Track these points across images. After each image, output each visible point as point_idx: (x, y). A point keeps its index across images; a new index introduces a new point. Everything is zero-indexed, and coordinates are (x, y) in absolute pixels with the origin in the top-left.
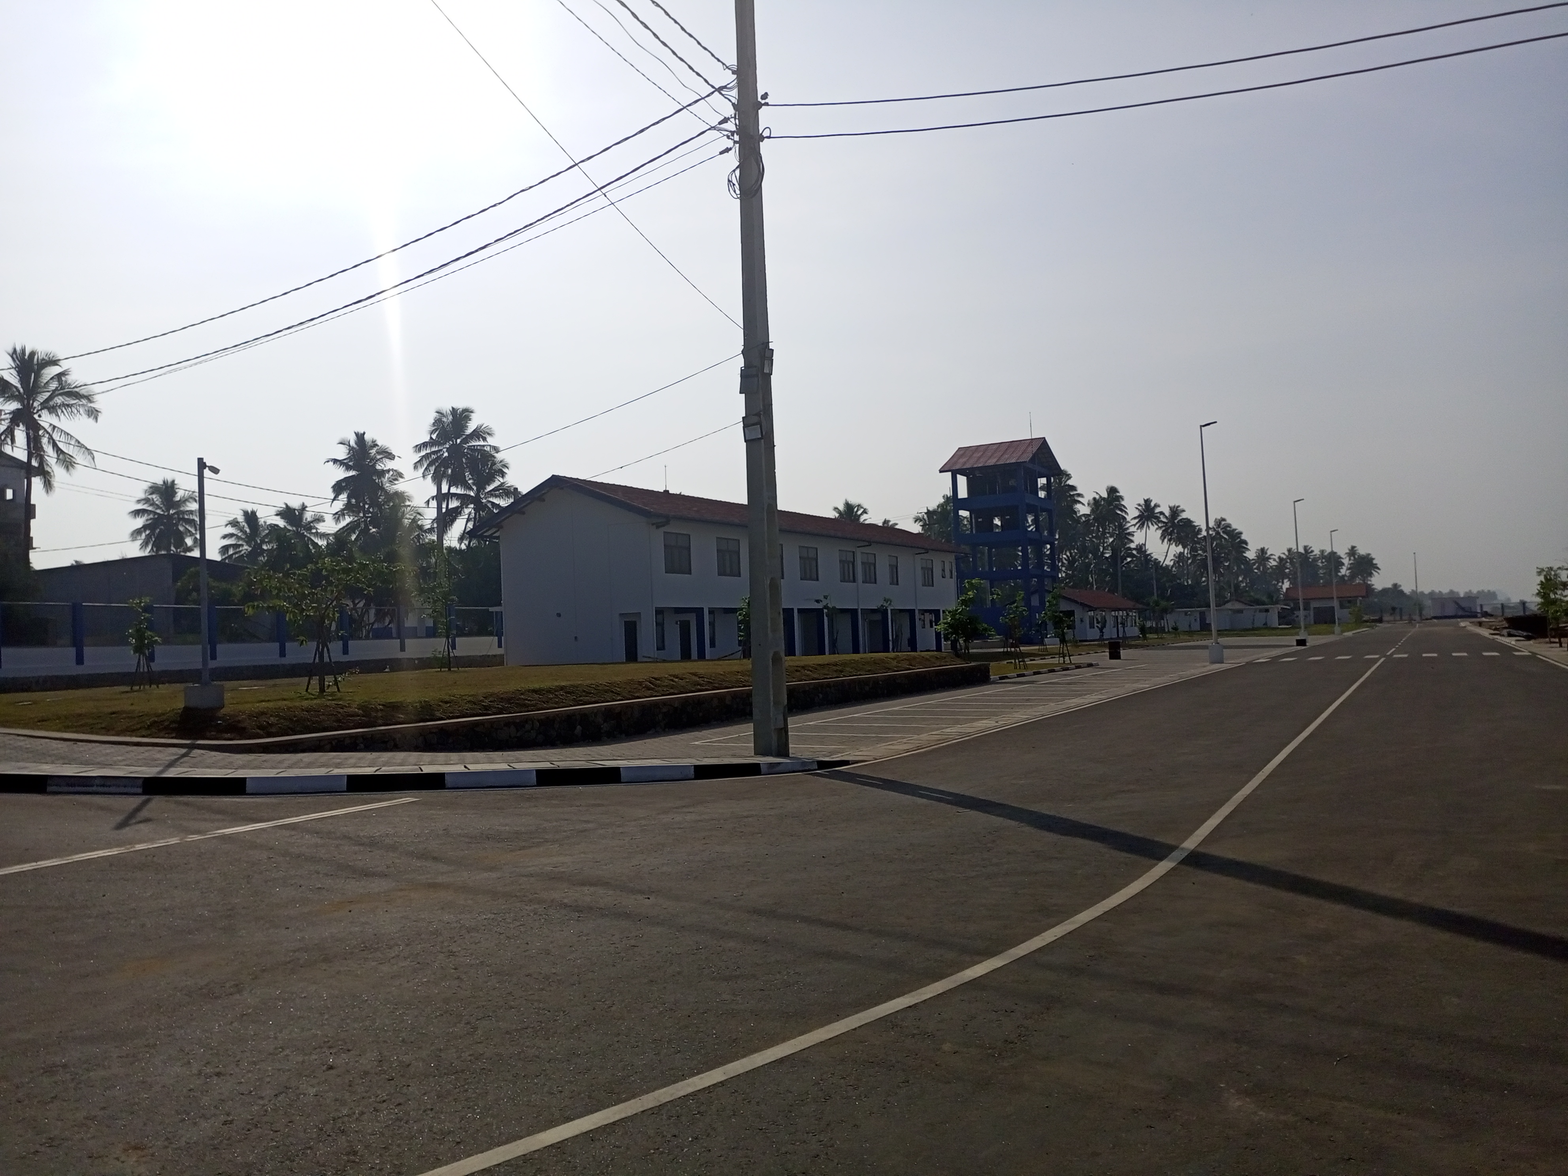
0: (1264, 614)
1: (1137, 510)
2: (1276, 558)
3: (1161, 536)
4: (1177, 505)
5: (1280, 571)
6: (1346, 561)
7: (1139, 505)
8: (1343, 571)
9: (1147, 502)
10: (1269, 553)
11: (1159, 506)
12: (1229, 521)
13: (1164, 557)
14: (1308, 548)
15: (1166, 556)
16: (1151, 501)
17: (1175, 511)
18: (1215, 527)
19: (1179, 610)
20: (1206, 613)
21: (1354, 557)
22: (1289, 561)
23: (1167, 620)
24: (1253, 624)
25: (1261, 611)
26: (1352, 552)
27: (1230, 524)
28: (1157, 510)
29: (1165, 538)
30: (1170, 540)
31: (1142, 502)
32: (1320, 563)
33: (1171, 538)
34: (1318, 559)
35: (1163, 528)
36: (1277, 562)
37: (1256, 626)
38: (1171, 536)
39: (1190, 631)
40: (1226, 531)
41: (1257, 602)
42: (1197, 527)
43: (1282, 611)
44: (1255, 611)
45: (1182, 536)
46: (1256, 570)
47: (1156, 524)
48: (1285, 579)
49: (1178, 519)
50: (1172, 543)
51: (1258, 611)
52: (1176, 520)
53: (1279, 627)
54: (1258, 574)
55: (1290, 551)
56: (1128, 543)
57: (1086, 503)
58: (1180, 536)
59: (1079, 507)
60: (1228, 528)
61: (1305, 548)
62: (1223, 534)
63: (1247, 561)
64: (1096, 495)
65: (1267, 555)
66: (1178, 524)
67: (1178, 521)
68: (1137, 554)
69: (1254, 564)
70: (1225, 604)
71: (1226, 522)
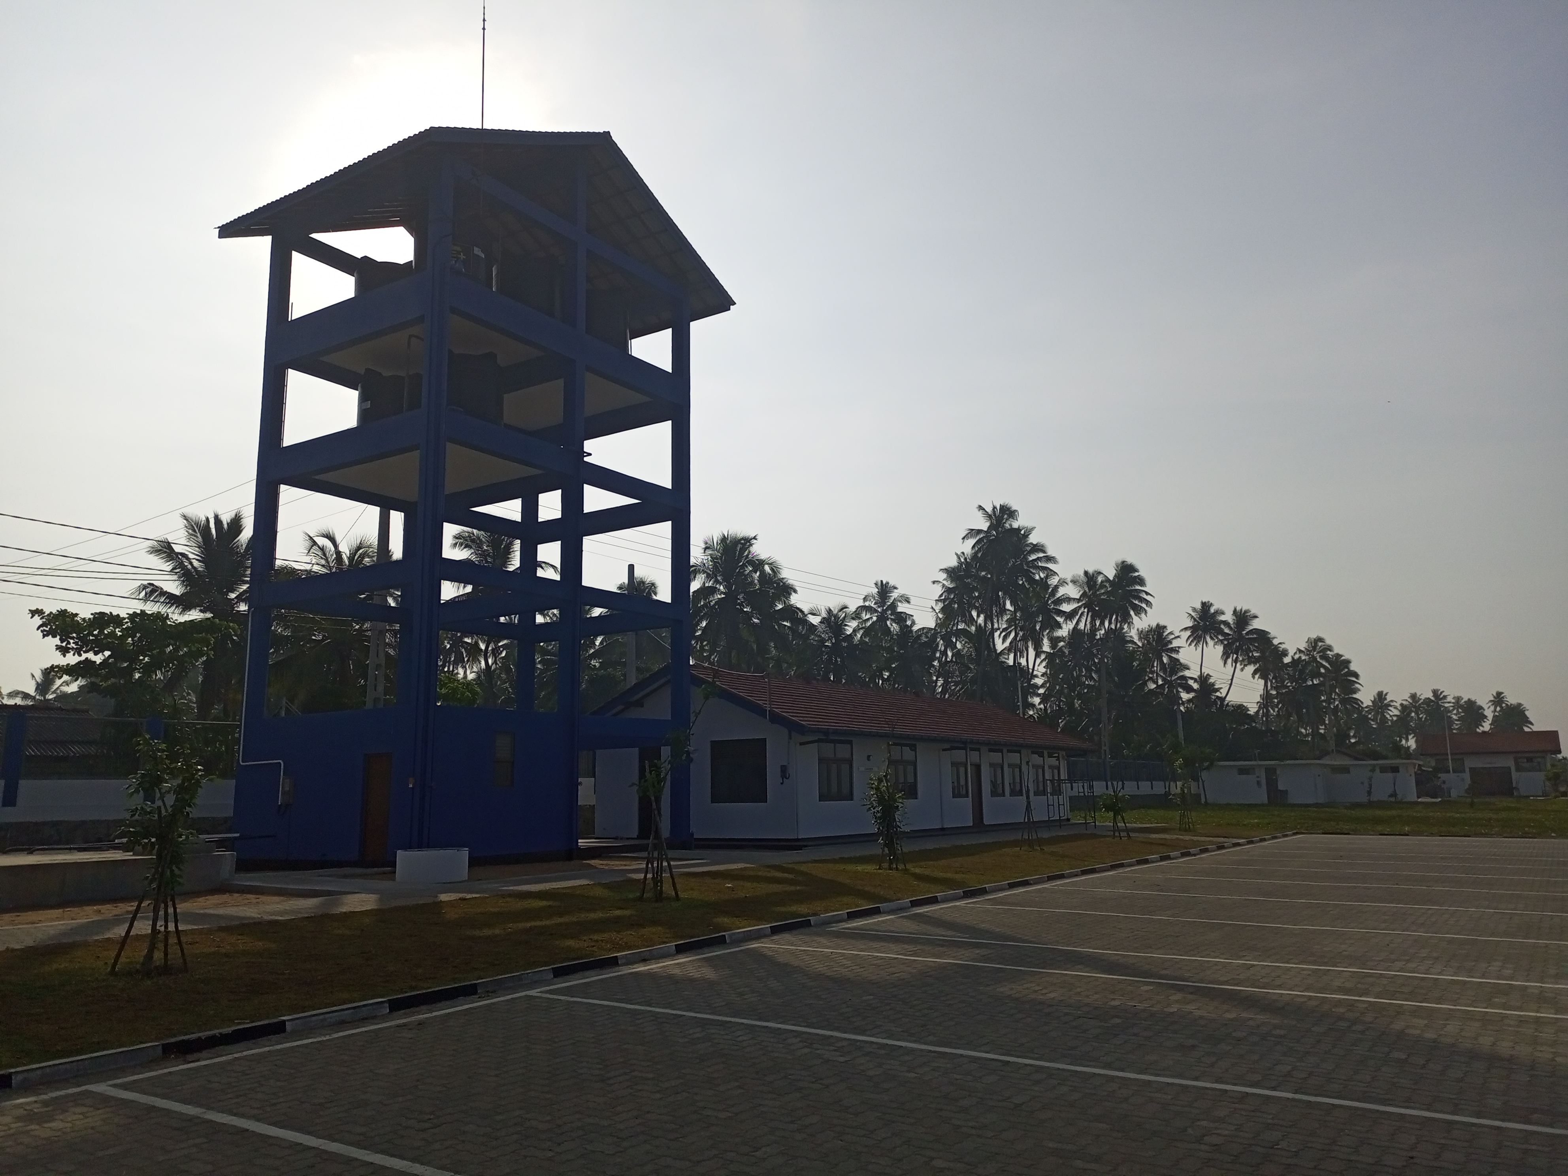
0: (1390, 775)
1: (1190, 617)
2: (1398, 705)
3: (1224, 654)
4: (1245, 608)
5: (1403, 723)
6: (1489, 713)
7: (1194, 610)
8: (1486, 726)
9: (1206, 606)
10: (1389, 698)
11: (1222, 613)
12: (1329, 642)
13: (1228, 686)
14: (1439, 692)
15: (1231, 685)
16: (1211, 605)
17: (1243, 618)
18: (1308, 650)
19: (1222, 763)
20: (1278, 772)
21: (1501, 707)
22: (1413, 709)
23: (1203, 782)
24: (1369, 793)
25: (1384, 769)
26: (1499, 699)
27: (1330, 646)
28: (1219, 619)
29: (1228, 658)
30: (1236, 661)
31: (1198, 606)
32: (1454, 714)
33: (1237, 658)
34: (1451, 708)
35: (1226, 642)
36: (1400, 711)
37: (1374, 798)
38: (1237, 655)
39: (1248, 805)
40: (1325, 657)
41: (1375, 756)
42: (1280, 645)
43: (1419, 772)
44: (1373, 771)
45: (1253, 655)
46: (1373, 720)
47: (1217, 638)
48: (1410, 734)
49: (1248, 630)
50: (1238, 665)
51: (1378, 770)
52: (1244, 632)
53: (1420, 800)
54: (1374, 726)
55: (1413, 696)
56: (1176, 666)
57: (1069, 577)
58: (1251, 655)
59: (1054, 581)
60: (1329, 652)
61: (1435, 692)
62: (1321, 661)
63: (1358, 709)
64: (1091, 571)
65: (1386, 702)
66: (1247, 637)
67: (1247, 634)
68: (1196, 686)
69: (1369, 712)
70: (1319, 758)
71: (1323, 644)
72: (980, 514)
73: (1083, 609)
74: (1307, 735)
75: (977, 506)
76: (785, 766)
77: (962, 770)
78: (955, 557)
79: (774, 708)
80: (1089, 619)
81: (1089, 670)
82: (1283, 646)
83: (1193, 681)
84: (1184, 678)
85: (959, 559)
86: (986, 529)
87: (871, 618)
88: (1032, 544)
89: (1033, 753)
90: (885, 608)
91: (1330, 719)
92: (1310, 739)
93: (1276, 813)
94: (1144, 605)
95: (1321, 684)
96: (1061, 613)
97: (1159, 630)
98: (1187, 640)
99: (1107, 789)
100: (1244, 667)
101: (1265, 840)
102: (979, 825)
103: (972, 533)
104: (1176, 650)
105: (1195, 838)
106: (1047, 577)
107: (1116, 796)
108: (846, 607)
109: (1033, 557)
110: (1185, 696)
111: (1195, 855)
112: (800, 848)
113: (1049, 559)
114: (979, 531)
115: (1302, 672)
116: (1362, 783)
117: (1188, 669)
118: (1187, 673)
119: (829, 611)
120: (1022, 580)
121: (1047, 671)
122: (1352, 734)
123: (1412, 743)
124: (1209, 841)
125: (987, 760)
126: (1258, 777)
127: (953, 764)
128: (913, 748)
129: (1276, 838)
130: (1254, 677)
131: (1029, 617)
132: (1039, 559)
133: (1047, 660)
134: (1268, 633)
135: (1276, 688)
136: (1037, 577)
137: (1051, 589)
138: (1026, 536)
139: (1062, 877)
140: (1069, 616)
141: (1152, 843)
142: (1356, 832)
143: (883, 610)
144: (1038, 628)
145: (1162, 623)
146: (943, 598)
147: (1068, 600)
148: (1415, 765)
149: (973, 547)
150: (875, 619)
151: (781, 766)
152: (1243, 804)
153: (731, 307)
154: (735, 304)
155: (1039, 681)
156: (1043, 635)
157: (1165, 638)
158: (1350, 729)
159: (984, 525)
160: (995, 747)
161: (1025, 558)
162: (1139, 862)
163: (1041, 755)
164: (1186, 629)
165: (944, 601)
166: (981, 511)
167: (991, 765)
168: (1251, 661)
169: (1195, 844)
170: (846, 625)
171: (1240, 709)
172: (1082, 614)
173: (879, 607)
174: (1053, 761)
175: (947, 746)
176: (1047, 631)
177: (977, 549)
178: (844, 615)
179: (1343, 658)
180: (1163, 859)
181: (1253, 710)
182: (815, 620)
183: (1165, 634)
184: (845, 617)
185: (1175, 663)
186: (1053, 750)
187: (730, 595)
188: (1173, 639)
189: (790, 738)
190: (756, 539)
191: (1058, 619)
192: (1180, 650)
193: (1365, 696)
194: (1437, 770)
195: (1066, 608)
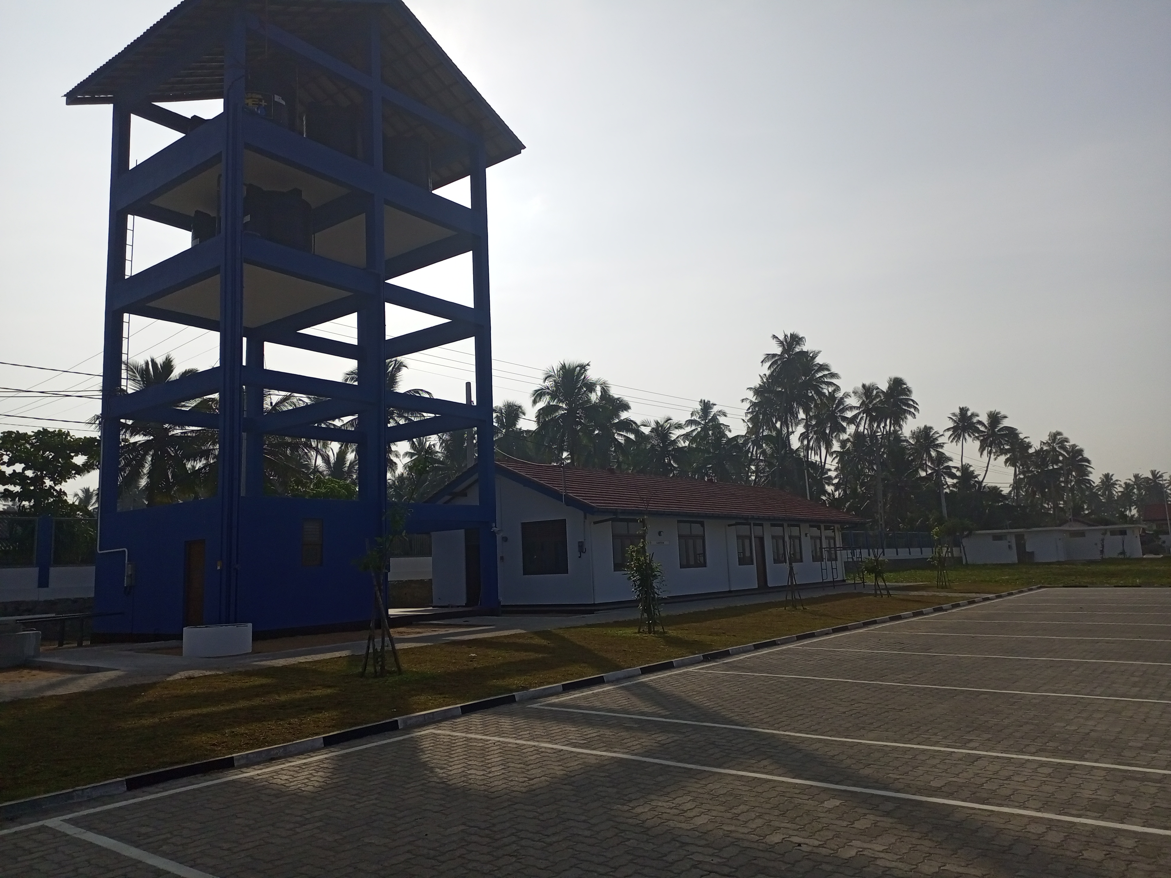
0: (1120, 537)
1: (951, 420)
2: (1122, 483)
3: (980, 448)
4: (997, 411)
5: (1127, 497)
7: (954, 415)
9: (963, 411)
10: (1114, 478)
11: (977, 416)
12: (1065, 435)
13: (985, 472)
14: (1156, 472)
15: (987, 471)
16: (968, 410)
17: (995, 418)
18: (1049, 442)
19: (980, 532)
20: (1026, 537)
22: (1135, 486)
23: (964, 548)
24: (1102, 552)
25: (1113, 533)
27: (1067, 438)
28: (975, 420)
29: (984, 449)
30: (990, 453)
31: (957, 411)
32: (1169, 489)
33: (991, 450)
34: (1166, 485)
35: (982, 438)
36: (1124, 488)
37: (1106, 556)
38: (991, 448)
39: (1001, 564)
40: (1063, 448)
41: (1106, 522)
42: (1025, 440)
43: (1144, 534)
44: (1104, 534)
45: (1004, 447)
46: (1102, 496)
47: (974, 435)
48: (1133, 506)
49: (999, 428)
50: (992, 455)
51: (1109, 533)
52: (997, 430)
53: (1145, 556)
54: (1103, 501)
55: (1136, 476)
56: (942, 458)
57: (850, 390)
58: (1002, 447)
59: (839, 395)
60: (1066, 443)
61: (1153, 473)
62: (1060, 450)
63: (1090, 487)
64: (867, 384)
65: (1112, 481)
66: (999, 433)
67: (999, 431)
68: (958, 474)
69: (1099, 490)
70: (1060, 525)
71: (1061, 437)
72: (774, 342)
73: (862, 414)
74: (1049, 509)
75: (771, 335)
76: (582, 542)
77: (747, 542)
78: (759, 378)
79: (569, 493)
80: (867, 422)
81: (871, 463)
82: (1027, 440)
83: (956, 470)
84: (949, 467)
85: (762, 379)
86: (779, 353)
87: (697, 429)
88: (818, 364)
89: (811, 526)
90: (707, 421)
91: (1068, 495)
92: (1052, 512)
93: (1024, 570)
94: (912, 410)
95: (1061, 468)
96: (845, 419)
97: (927, 430)
98: (949, 438)
99: (869, 555)
100: (997, 457)
101: (1012, 594)
102: (763, 587)
103: (769, 357)
104: (941, 446)
105: (950, 595)
106: (834, 391)
107: (877, 560)
108: (671, 419)
109: (820, 374)
110: (950, 481)
111: (946, 610)
112: (591, 612)
113: (833, 375)
114: (774, 355)
115: (1044, 459)
116: (1096, 544)
117: (951, 460)
118: (950, 464)
119: (657, 423)
120: (811, 393)
121: (838, 466)
122: (1086, 507)
123: (1134, 512)
124: (962, 597)
125: (768, 533)
126: (1009, 542)
127: (738, 537)
128: (702, 524)
129: (1022, 592)
130: (1006, 465)
131: (821, 424)
132: (825, 376)
133: (838, 458)
134: (1016, 430)
135: (1023, 473)
136: (825, 391)
137: (837, 401)
138: (813, 358)
139: (812, 636)
140: (851, 421)
141: (909, 600)
142: (1093, 585)
143: (705, 422)
144: (828, 431)
145: (928, 425)
146: (750, 410)
147: (851, 408)
148: (1139, 528)
149: (769, 368)
150: (699, 429)
151: (579, 542)
152: (997, 564)
153: (522, 150)
154: (525, 147)
155: (833, 474)
156: (832, 437)
157: (932, 437)
158: (1084, 502)
159: (778, 350)
160: (776, 522)
161: (814, 375)
162: (892, 619)
163: (819, 528)
164: (948, 429)
165: (752, 413)
166: (775, 339)
167: (773, 537)
168: (1003, 452)
169: (947, 599)
170: (671, 433)
171: (995, 491)
172: (862, 418)
173: (702, 420)
174: (829, 533)
175: (733, 522)
176: (835, 433)
177: (772, 369)
178: (669, 425)
179: (1077, 448)
180: (915, 615)
181: (1006, 490)
182: (646, 430)
183: (932, 433)
184: (670, 427)
185: (941, 456)
186: (829, 525)
187: (571, 411)
188: (938, 437)
189: (585, 518)
190: (589, 365)
191: (844, 424)
192: (944, 446)
193: (1095, 477)
194: (1157, 533)
195: (849, 414)
